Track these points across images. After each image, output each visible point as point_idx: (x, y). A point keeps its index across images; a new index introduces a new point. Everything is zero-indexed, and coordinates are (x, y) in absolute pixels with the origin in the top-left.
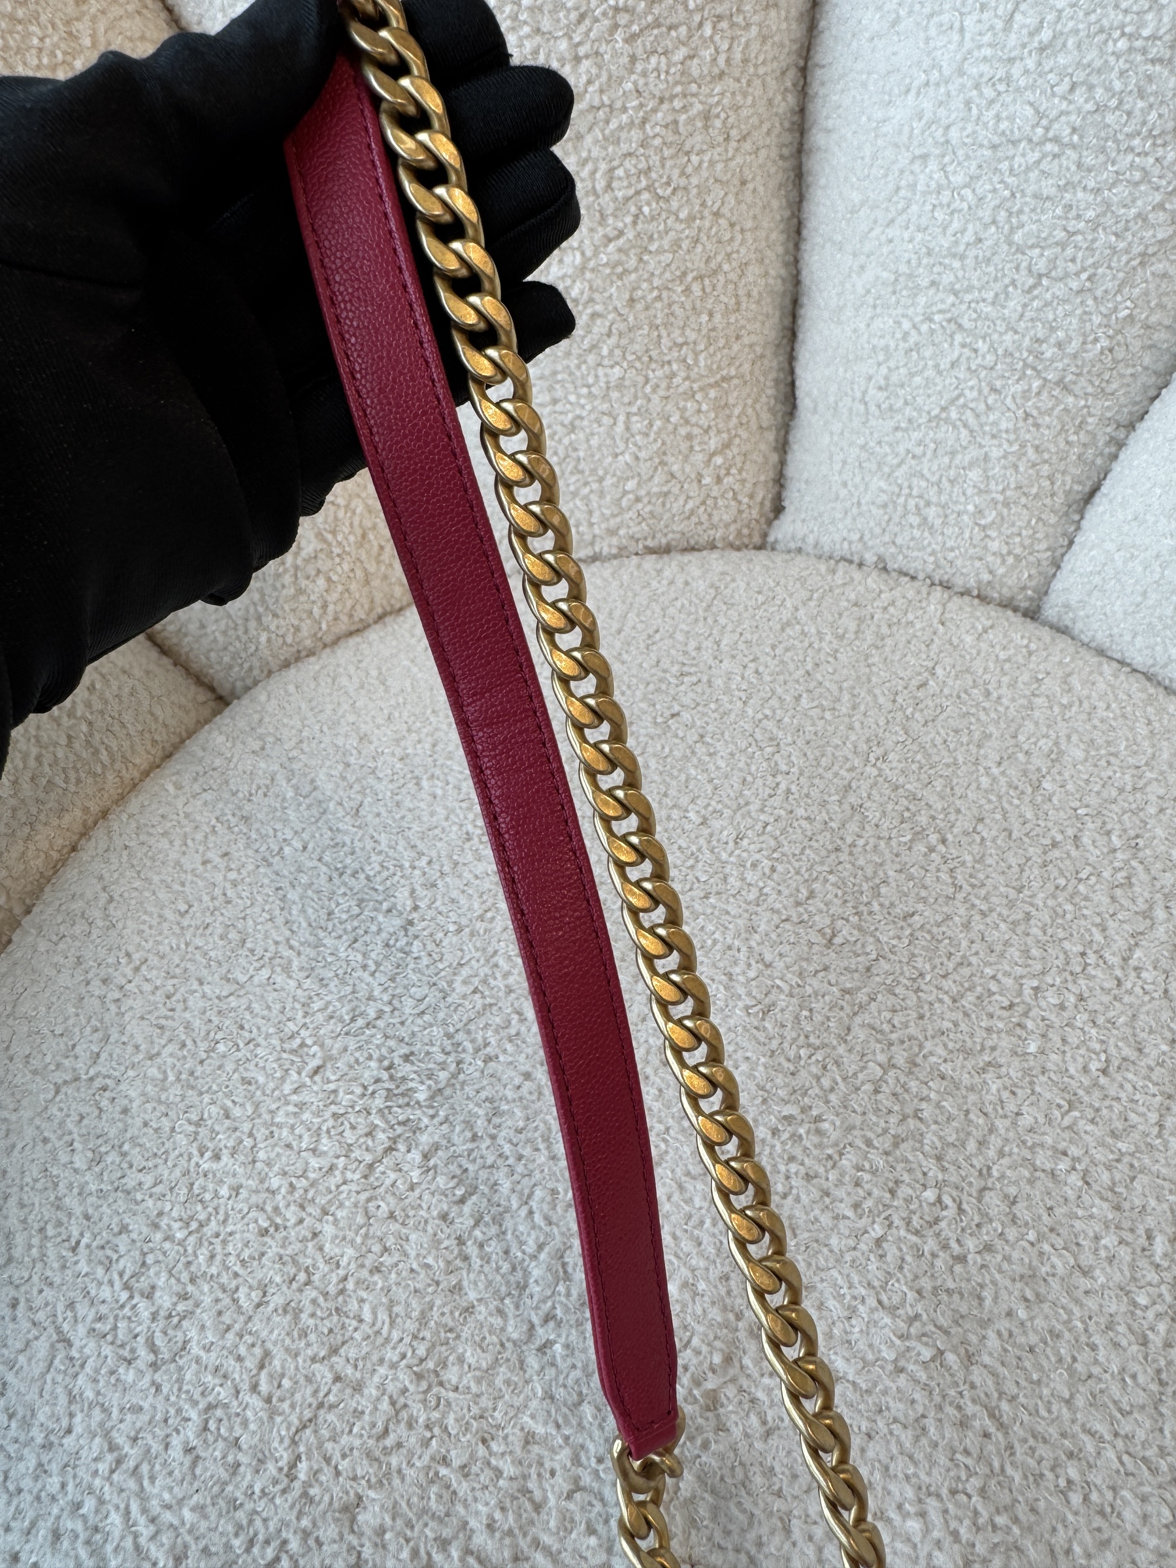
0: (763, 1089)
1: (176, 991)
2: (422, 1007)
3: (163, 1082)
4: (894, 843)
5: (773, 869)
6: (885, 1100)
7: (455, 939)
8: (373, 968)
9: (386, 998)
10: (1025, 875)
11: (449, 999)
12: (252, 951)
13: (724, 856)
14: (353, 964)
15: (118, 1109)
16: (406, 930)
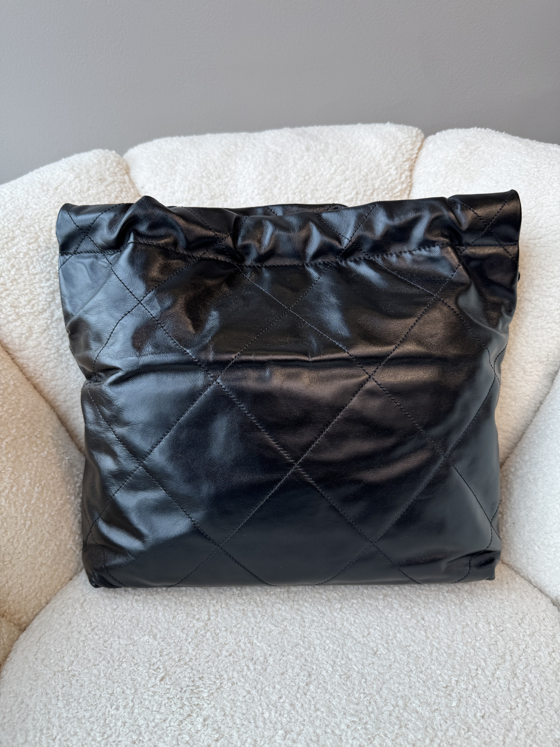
0: (344, 709)
1: (109, 639)
2: (208, 659)
3: (98, 677)
4: (404, 617)
5: (355, 621)
6: (393, 719)
7: (224, 633)
8: (190, 640)
9: (194, 653)
10: (455, 636)
11: (220, 658)
12: (142, 628)
13: (336, 614)
14: (181, 638)
15: (79, 685)
16: (205, 628)
